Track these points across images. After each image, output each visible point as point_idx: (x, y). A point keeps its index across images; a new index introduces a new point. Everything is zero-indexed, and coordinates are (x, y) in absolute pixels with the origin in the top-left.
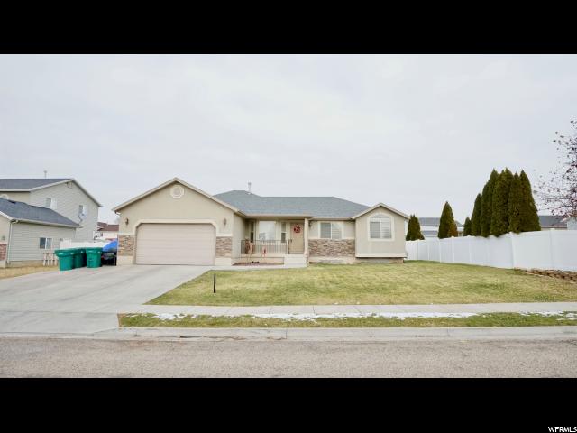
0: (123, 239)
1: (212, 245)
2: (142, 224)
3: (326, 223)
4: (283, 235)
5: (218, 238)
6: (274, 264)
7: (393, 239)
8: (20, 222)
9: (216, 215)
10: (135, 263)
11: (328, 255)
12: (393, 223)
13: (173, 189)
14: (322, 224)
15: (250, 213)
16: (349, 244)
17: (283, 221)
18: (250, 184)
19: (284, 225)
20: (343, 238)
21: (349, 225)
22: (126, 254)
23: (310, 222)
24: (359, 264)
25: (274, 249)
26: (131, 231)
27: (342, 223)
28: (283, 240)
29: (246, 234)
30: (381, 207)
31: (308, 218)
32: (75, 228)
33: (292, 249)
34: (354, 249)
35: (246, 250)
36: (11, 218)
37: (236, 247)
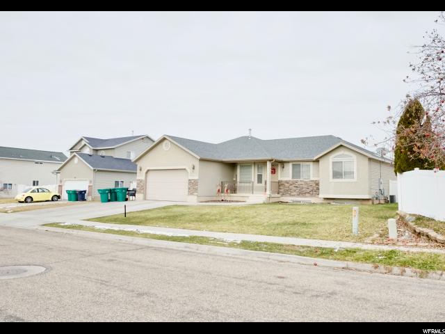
2: (148, 171)
3: (296, 165)
4: (260, 176)
5: (189, 180)
7: (355, 180)
8: (98, 171)
10: (145, 199)
11: (298, 195)
12: (355, 163)
13: (164, 144)
14: (293, 165)
17: (259, 164)
19: (261, 168)
20: (312, 179)
22: (140, 192)
24: (325, 204)
27: (311, 164)
28: (260, 181)
30: (342, 146)
31: (270, 160)
36: (92, 168)
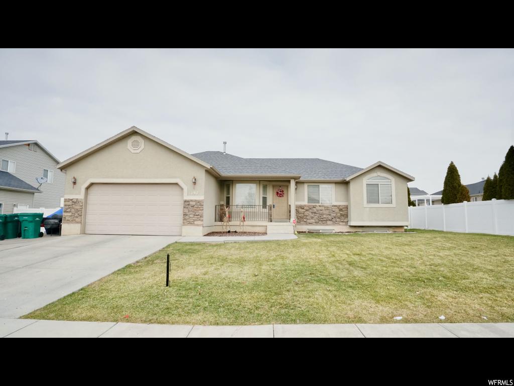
0: (70, 203)
1: (180, 210)
2: (92, 184)
3: (315, 186)
4: (265, 199)
5: (185, 201)
6: (255, 234)
7: (394, 205)
9: (183, 174)
10: (83, 232)
11: (317, 223)
12: (394, 186)
13: (130, 142)
14: (309, 186)
15: (225, 173)
16: (341, 210)
17: (264, 183)
18: (225, 143)
19: (265, 187)
20: (335, 203)
21: (341, 189)
22: (73, 221)
23: (297, 183)
25: (254, 216)
26: (79, 194)
27: (333, 185)
28: (265, 205)
29: (220, 199)
30: (380, 167)
31: (295, 178)
32: (33, 193)
33: (274, 216)
34: (346, 216)
35: (221, 217)
37: (209, 213)
